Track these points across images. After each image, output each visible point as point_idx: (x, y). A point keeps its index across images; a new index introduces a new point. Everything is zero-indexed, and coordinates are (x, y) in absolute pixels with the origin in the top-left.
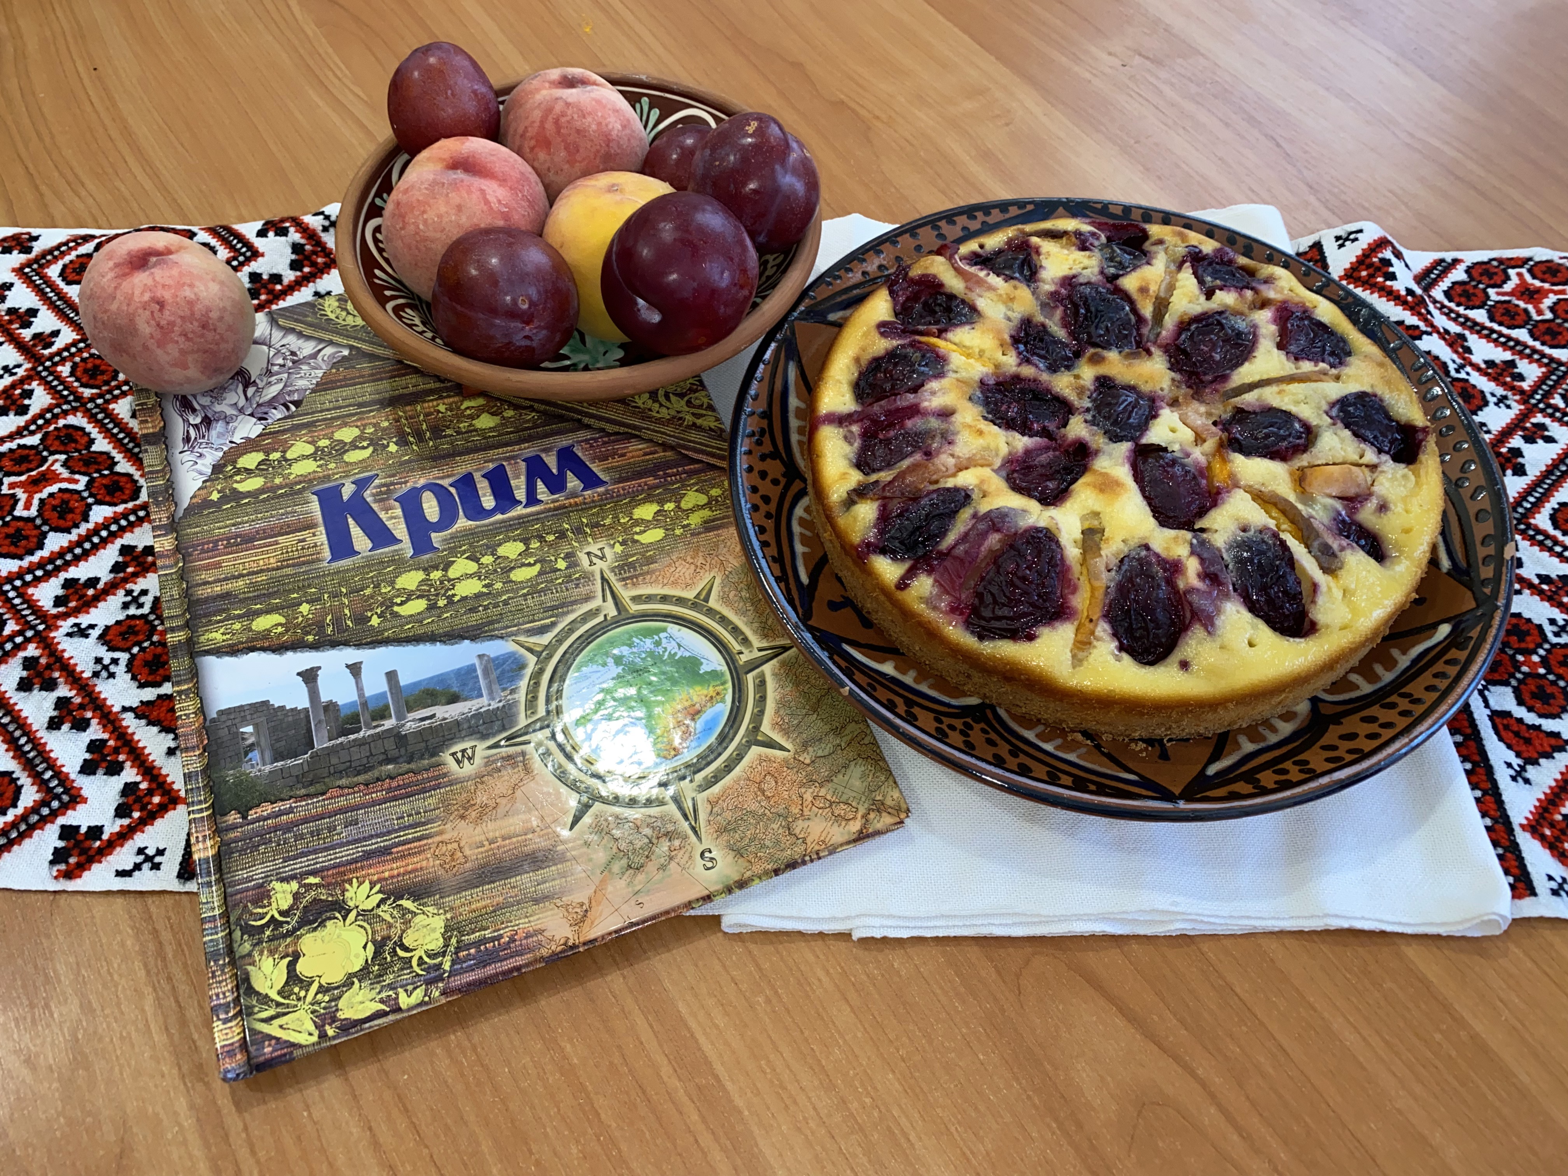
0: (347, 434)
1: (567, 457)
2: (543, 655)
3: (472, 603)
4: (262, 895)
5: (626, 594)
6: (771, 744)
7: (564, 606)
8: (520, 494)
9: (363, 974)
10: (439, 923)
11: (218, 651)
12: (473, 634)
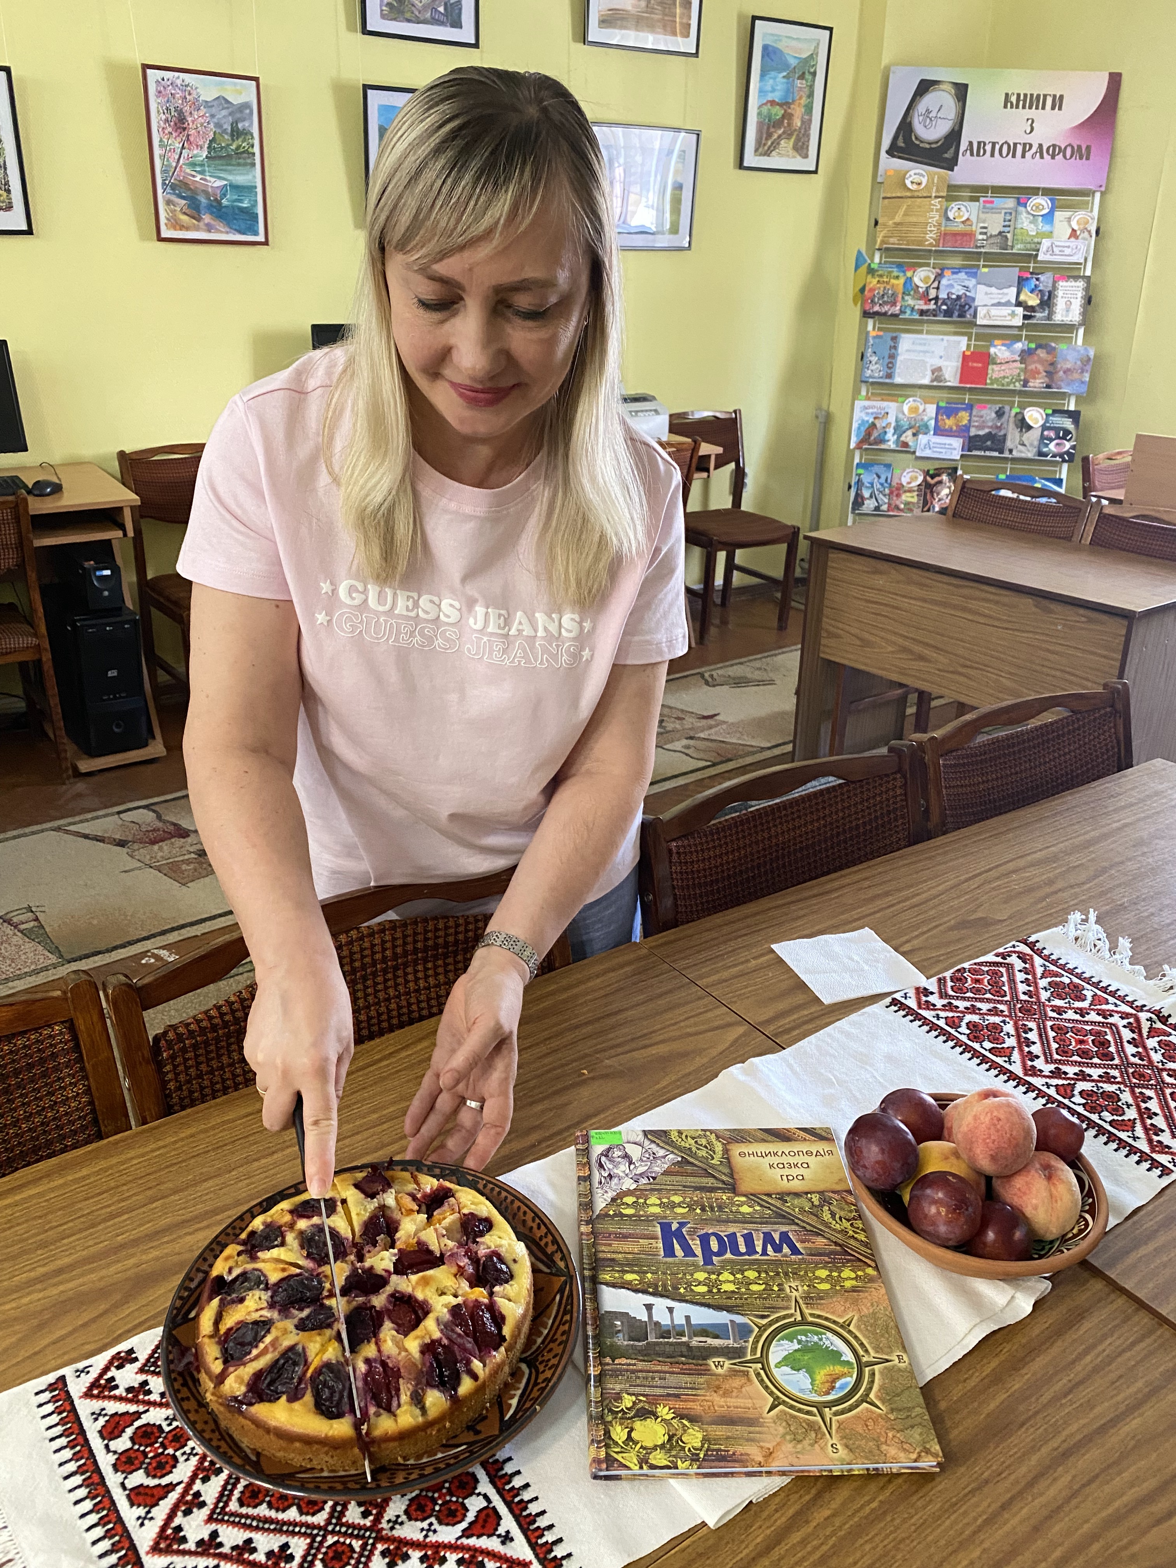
0: (677, 1199)
1: (784, 1236)
2: (762, 1329)
3: (730, 1295)
4: (618, 1398)
5: (807, 1311)
6: (872, 1404)
7: (774, 1309)
8: (759, 1249)
9: (662, 1447)
10: (700, 1436)
11: (607, 1284)
12: (729, 1309)
